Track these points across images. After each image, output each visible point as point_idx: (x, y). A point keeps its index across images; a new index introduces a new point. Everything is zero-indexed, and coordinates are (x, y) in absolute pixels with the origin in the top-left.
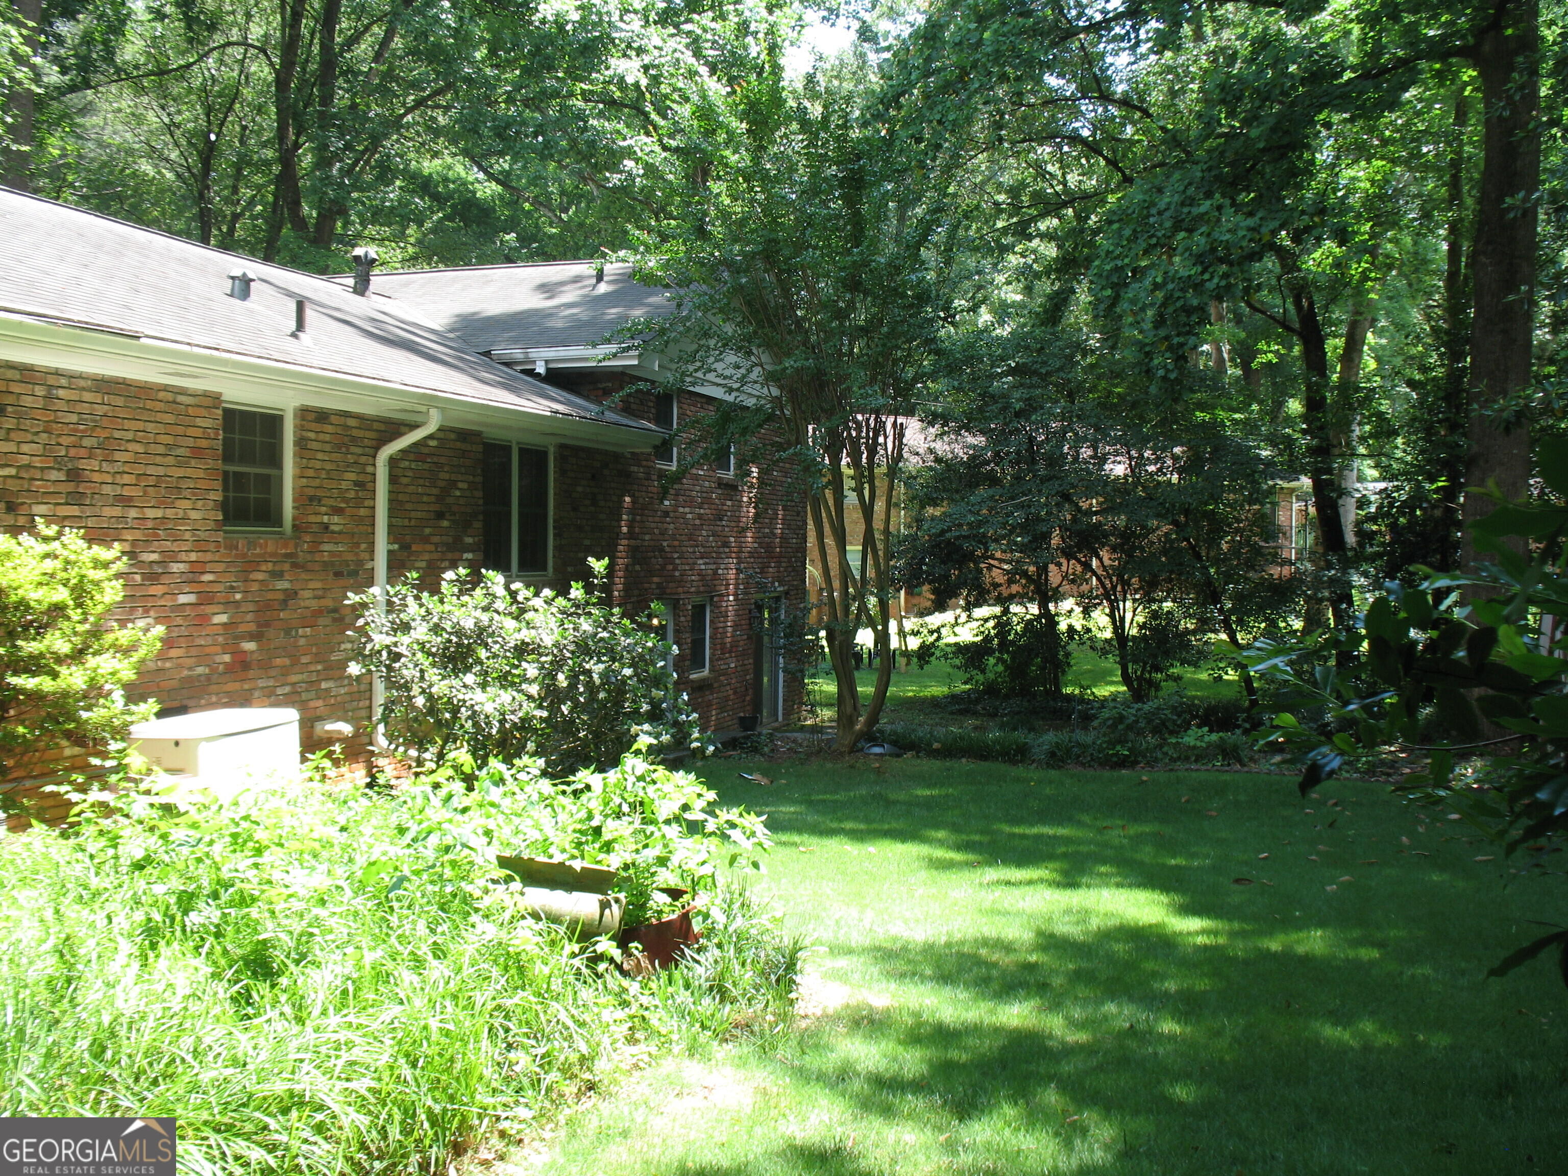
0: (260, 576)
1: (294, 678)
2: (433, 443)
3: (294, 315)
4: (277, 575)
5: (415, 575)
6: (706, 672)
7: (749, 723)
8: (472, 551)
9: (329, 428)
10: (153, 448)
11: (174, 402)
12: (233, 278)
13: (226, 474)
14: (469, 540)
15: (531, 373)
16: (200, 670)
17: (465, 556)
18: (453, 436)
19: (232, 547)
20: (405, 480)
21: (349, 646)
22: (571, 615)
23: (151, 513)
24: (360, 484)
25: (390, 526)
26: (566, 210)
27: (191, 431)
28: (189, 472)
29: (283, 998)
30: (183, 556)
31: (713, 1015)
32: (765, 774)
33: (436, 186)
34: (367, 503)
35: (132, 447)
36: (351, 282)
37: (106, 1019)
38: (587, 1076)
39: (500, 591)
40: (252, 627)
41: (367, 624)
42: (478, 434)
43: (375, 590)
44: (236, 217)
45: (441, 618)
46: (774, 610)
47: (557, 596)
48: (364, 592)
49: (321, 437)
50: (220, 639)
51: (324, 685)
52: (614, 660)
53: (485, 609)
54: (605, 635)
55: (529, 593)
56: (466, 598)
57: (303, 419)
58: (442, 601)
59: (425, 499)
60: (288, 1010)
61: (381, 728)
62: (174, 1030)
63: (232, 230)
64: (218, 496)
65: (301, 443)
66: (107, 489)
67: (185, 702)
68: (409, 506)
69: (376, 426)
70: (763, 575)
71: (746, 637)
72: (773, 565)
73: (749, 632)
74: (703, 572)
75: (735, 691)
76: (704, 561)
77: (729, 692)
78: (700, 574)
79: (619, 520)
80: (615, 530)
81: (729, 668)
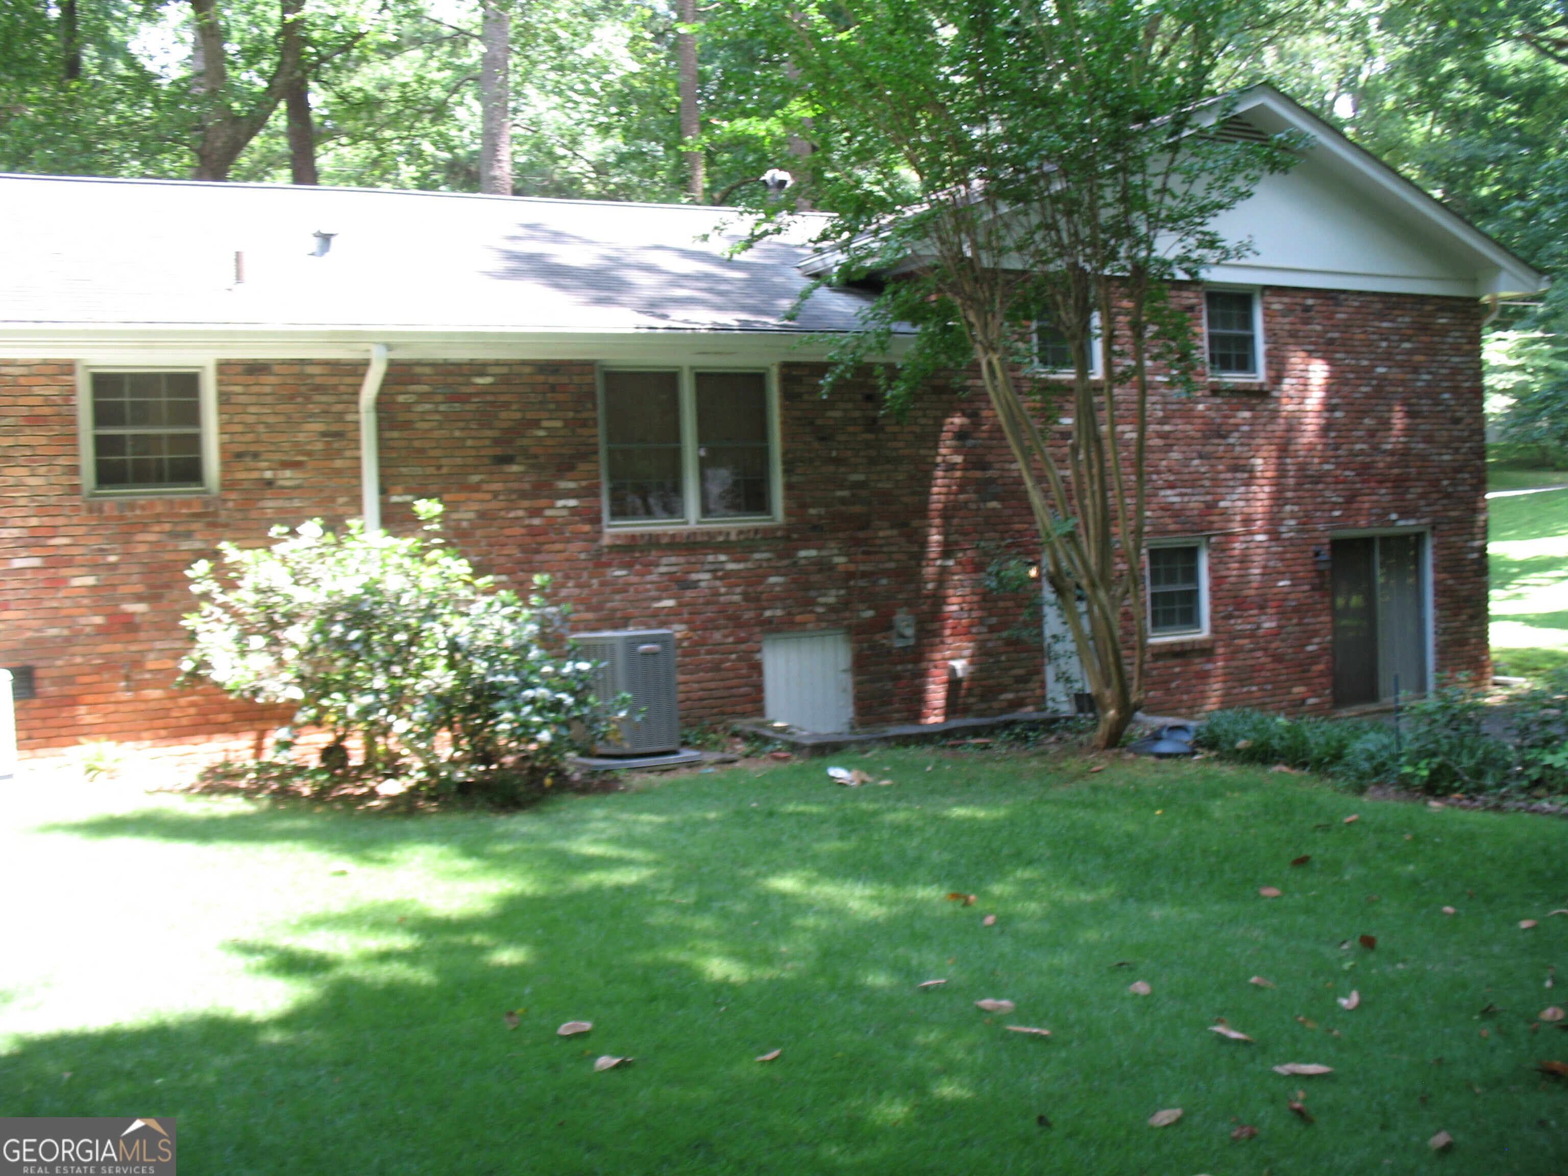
0: (150, 537)
4: (181, 535)
6: (1203, 634)
9: (270, 380)
13: (101, 438)
14: (573, 485)
16: (53, 632)
17: (561, 503)
18: (528, 369)
19: (94, 510)
20: (425, 425)
24: (334, 435)
25: (394, 477)
27: (24, 401)
28: (25, 440)
30: (17, 522)
34: (347, 454)
40: (140, 589)
49: (257, 389)
50: (86, 601)
57: (229, 373)
59: (470, 443)
64: (72, 461)
68: (435, 453)
70: (1355, 506)
71: (1307, 587)
72: (1383, 491)
73: (1317, 581)
74: (1177, 506)
75: (1278, 658)
76: (1178, 491)
77: (1263, 660)
78: (1167, 508)
79: (936, 447)
80: (929, 460)
81: (1259, 628)
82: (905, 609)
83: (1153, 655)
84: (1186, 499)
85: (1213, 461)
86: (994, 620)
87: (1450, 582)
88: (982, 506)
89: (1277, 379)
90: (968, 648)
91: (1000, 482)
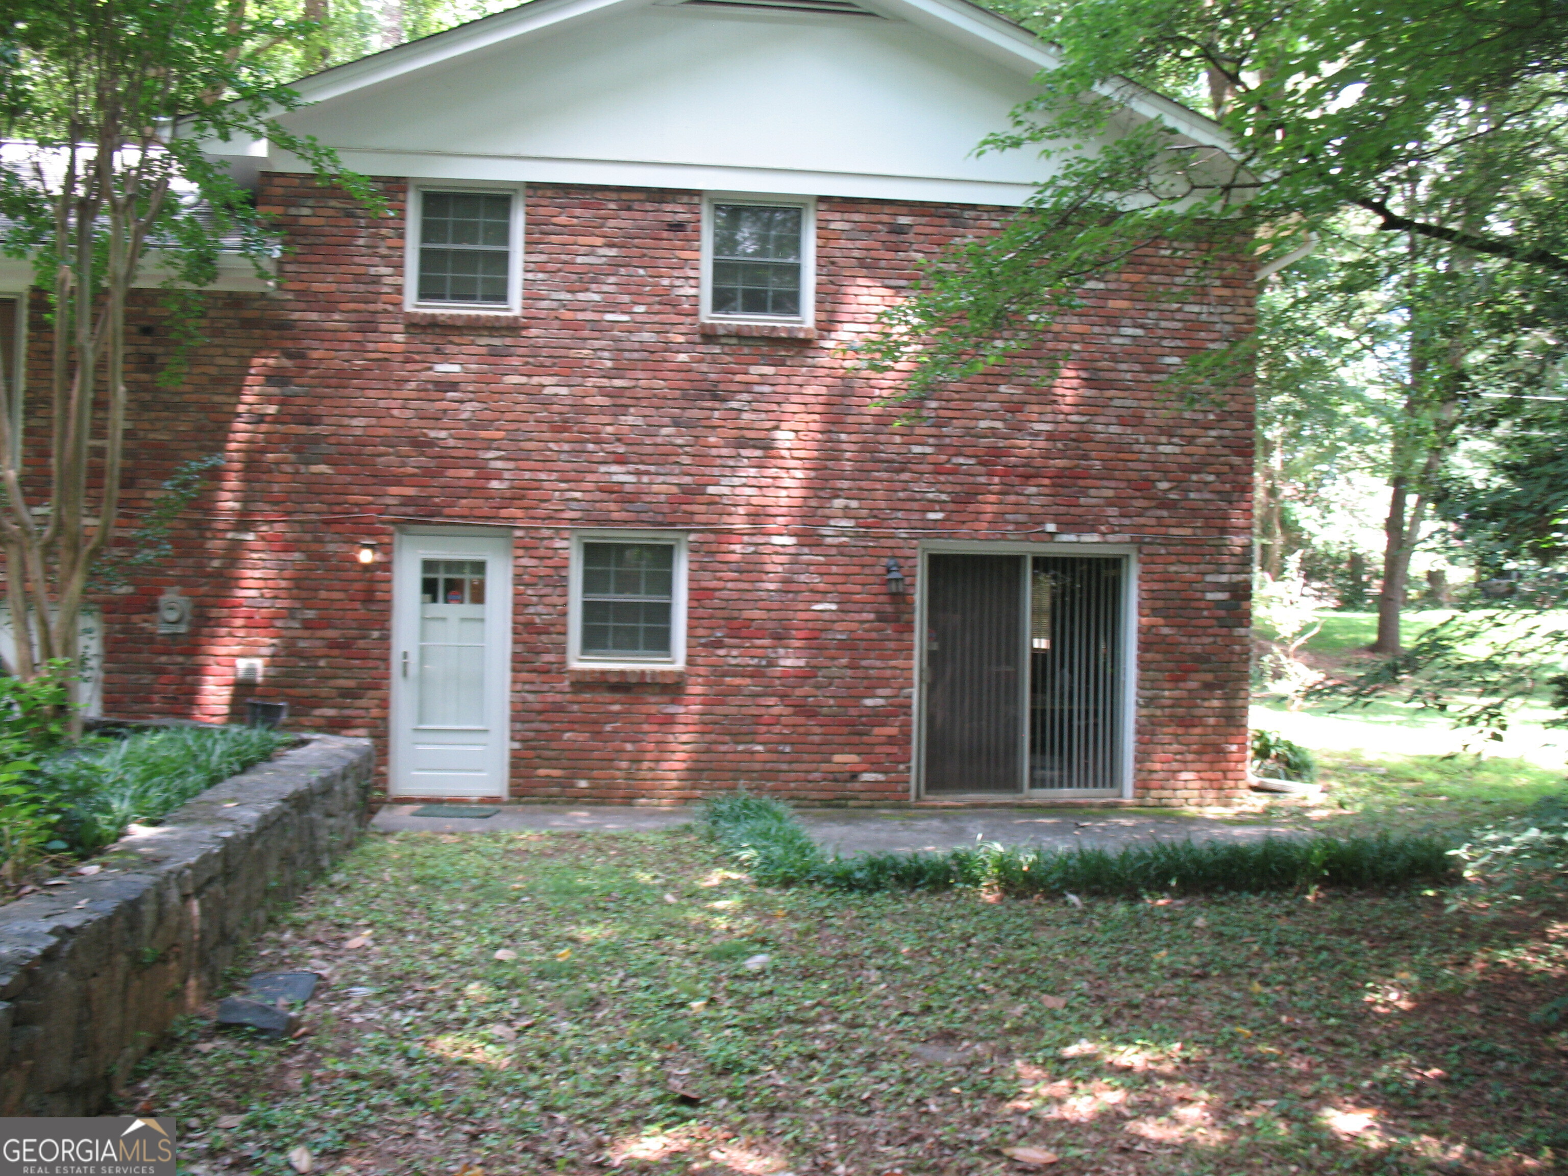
6: (673, 664)
70: (971, 508)
71: (872, 616)
72: (1033, 490)
73: (889, 609)
74: (628, 488)
75: (803, 709)
76: (631, 467)
77: (776, 710)
78: (612, 490)
79: (238, 392)
80: (227, 409)
81: (772, 664)
82: (177, 588)
83: (573, 684)
84: (645, 479)
85: (699, 431)
86: (310, 614)
87: (1166, 631)
88: (303, 469)
89: (827, 325)
90: (266, 643)
91: (333, 440)
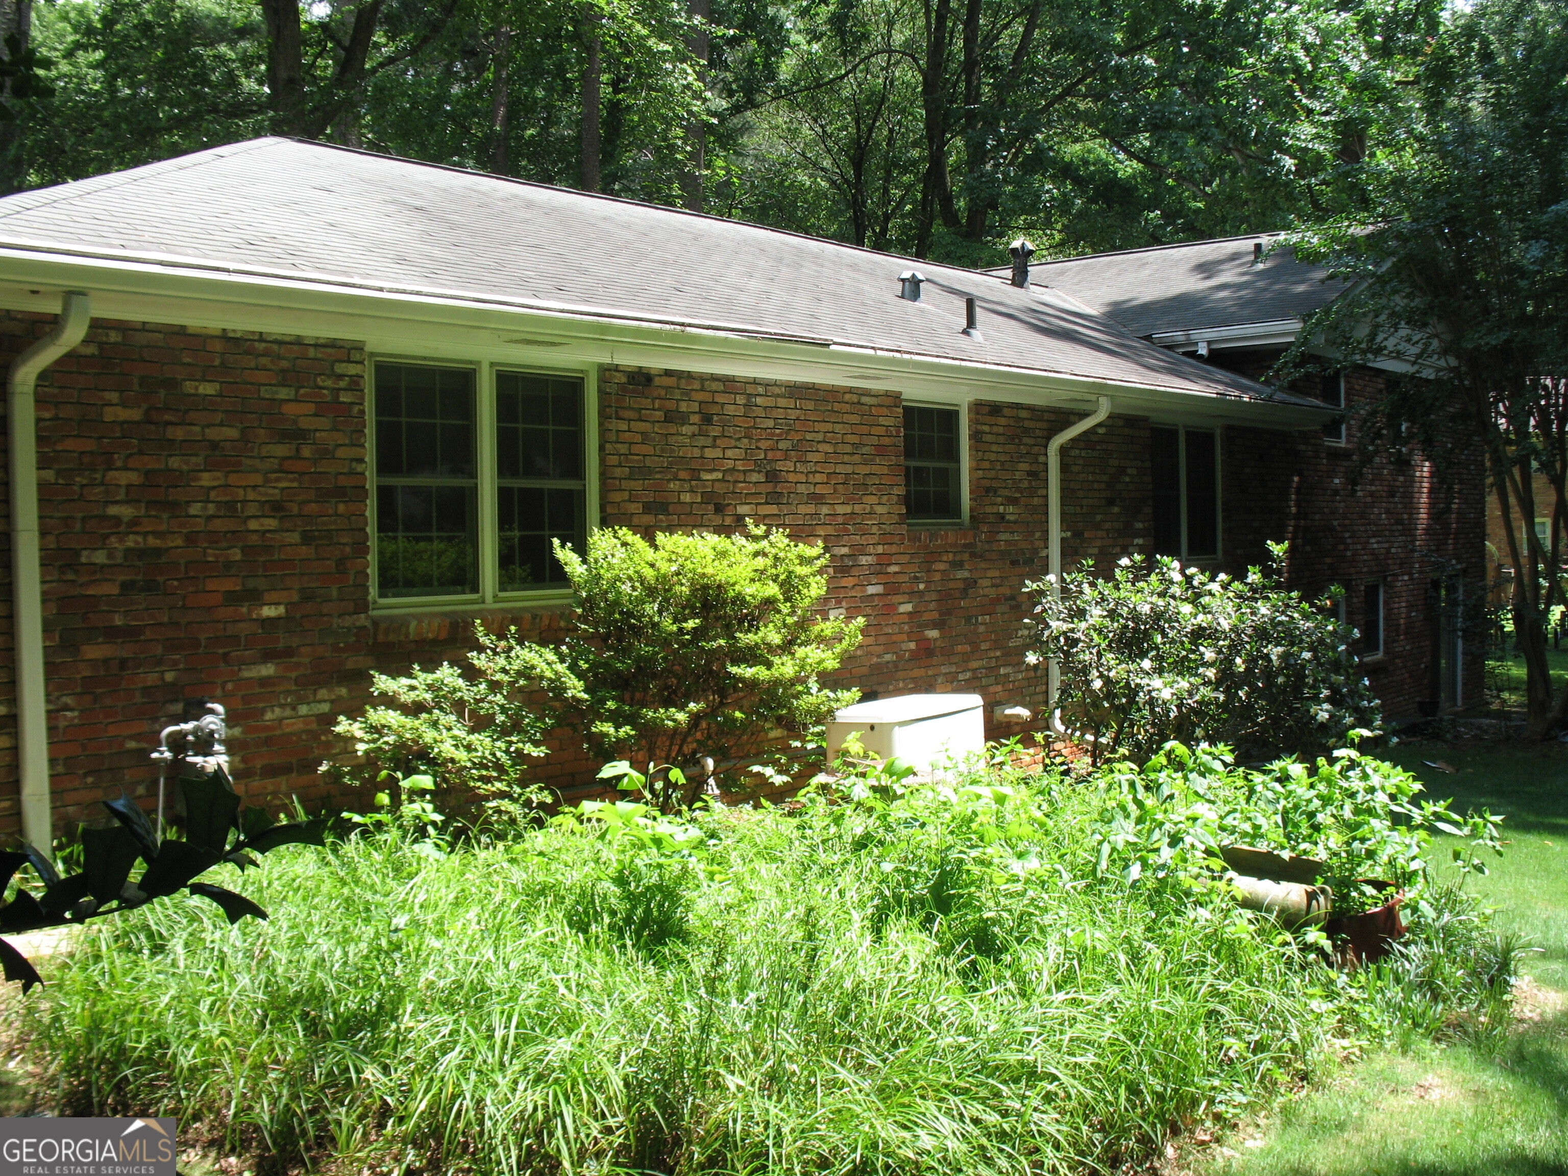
0: (941, 566)
1: (975, 664)
2: (1101, 431)
3: (964, 312)
4: (957, 565)
5: (1091, 563)
6: (1380, 655)
7: (1429, 707)
8: (1143, 536)
9: (1002, 421)
10: (841, 448)
11: (859, 403)
12: (903, 280)
13: (907, 469)
14: (1139, 525)
15: (1193, 355)
16: (888, 657)
17: (1136, 541)
18: (1121, 423)
19: (914, 539)
20: (1075, 469)
21: (1026, 632)
22: (1248, 599)
23: (840, 509)
24: (1032, 474)
25: (1063, 515)
26: (1209, 184)
27: (874, 430)
28: (875, 469)
29: (1008, 974)
30: (871, 549)
31: (1424, 1013)
32: (1449, 761)
33: (1077, 169)
34: (1040, 492)
35: (822, 447)
36: (1008, 273)
37: (848, 985)
38: (1299, 1065)
39: (1177, 577)
40: (935, 615)
41: (1044, 610)
42: (1145, 419)
43: (1052, 577)
44: (887, 218)
45: (1117, 604)
46: (1452, 589)
47: (1232, 581)
48: (1041, 580)
49: (995, 429)
50: (906, 627)
51: (1002, 671)
52: (1292, 644)
53: (1162, 595)
54: (1283, 618)
55: (1204, 579)
56: (1142, 584)
57: (978, 413)
58: (1117, 588)
59: (1096, 486)
60: (1011, 985)
61: (1058, 713)
62: (911, 998)
63: (884, 230)
64: (900, 491)
65: (976, 436)
66: (801, 488)
67: (875, 688)
68: (1080, 494)
69: (1046, 416)
71: (1423, 617)
72: (1450, 541)
73: (1426, 612)
74: (1376, 552)
76: (1377, 539)
77: (1405, 676)
78: (1373, 553)
80: (1284, 511)
81: (1404, 649)
84: (1380, 546)
85: (1389, 516)
88: (1304, 549)
89: (1413, 451)
91: (1311, 529)
